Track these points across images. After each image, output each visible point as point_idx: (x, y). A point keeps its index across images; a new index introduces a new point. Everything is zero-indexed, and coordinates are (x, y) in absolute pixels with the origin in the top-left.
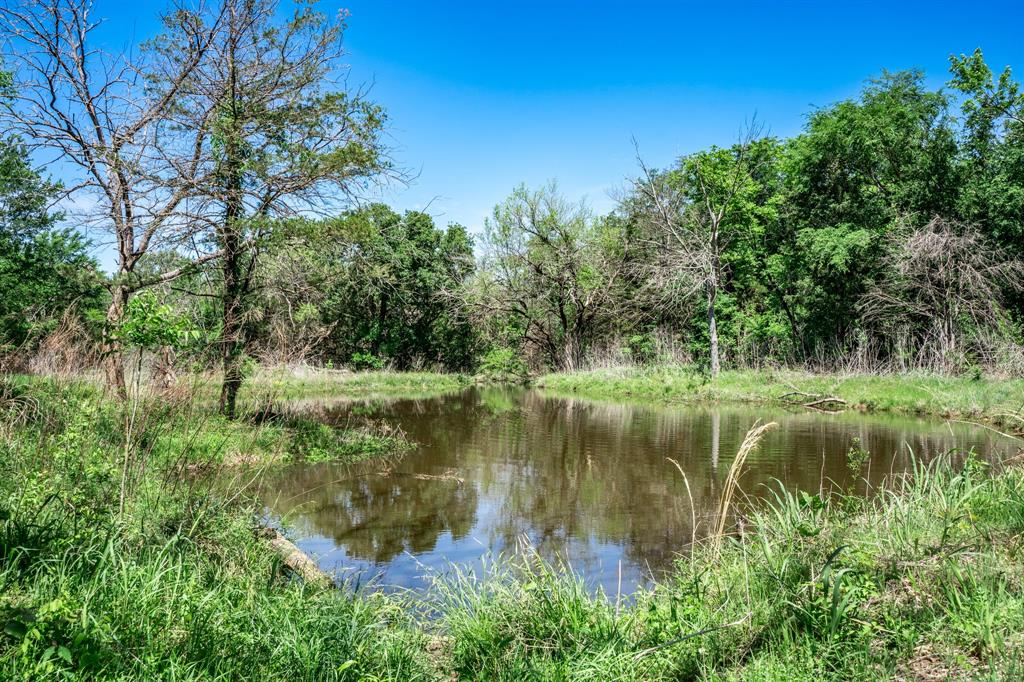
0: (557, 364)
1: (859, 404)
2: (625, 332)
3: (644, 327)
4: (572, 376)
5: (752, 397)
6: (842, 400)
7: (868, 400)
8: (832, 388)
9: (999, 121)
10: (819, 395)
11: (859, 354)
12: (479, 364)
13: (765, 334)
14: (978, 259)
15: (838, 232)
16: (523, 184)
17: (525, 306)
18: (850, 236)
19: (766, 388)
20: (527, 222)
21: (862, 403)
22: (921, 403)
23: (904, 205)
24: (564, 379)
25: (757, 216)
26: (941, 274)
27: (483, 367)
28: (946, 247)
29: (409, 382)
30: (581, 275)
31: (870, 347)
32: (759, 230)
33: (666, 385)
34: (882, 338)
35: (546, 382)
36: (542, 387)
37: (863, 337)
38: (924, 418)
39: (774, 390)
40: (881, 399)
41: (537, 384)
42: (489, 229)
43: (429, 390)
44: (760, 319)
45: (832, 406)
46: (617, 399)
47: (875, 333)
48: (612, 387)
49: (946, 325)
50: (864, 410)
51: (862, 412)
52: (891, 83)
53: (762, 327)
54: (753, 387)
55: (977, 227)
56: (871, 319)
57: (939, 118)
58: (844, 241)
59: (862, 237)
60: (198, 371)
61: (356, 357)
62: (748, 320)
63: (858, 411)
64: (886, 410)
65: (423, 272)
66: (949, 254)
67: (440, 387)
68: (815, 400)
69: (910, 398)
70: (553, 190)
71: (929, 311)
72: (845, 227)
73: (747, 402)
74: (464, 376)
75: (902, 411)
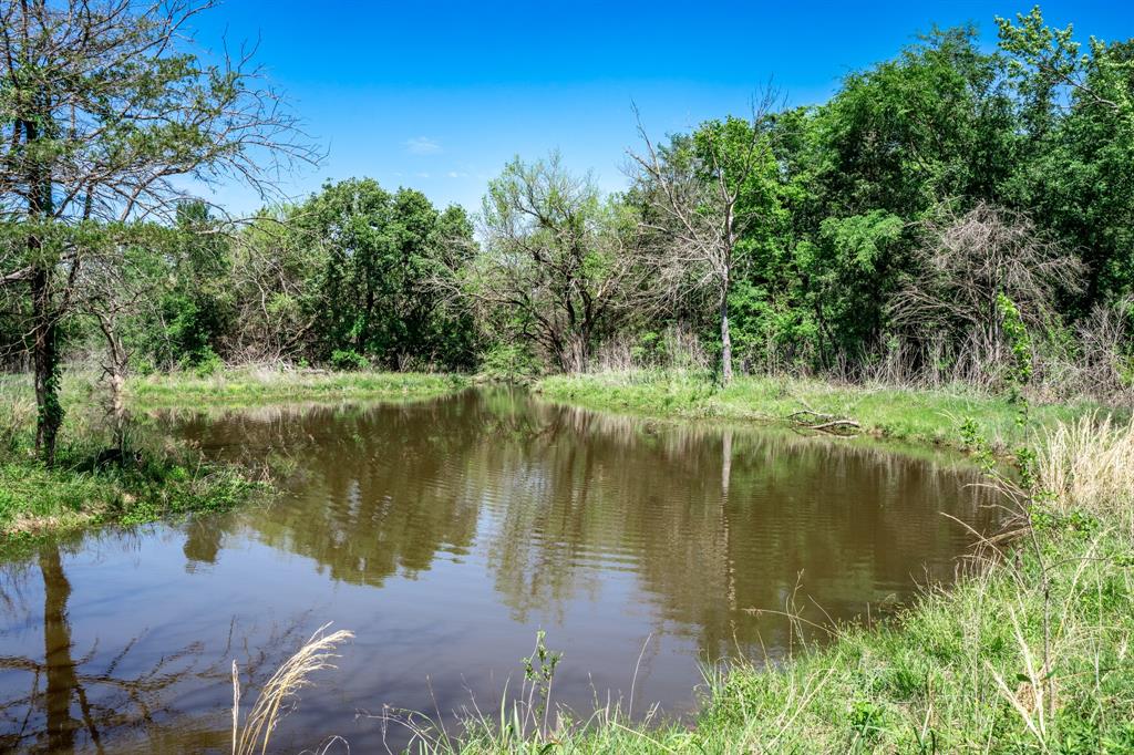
0: (560, 365)
1: (873, 429)
2: (639, 328)
3: (660, 322)
4: (575, 381)
5: (757, 415)
6: (856, 423)
7: (884, 425)
8: (847, 407)
9: (1060, 88)
10: (831, 416)
11: (889, 363)
12: (482, 361)
13: (795, 334)
14: (1028, 253)
15: (866, 221)
16: (518, 157)
17: (526, 297)
18: (880, 225)
19: (775, 404)
20: (524, 200)
21: (877, 427)
22: (940, 432)
23: (945, 187)
24: (564, 384)
25: (779, 198)
26: (987, 270)
27: (484, 366)
28: (992, 239)
29: (389, 386)
30: (587, 262)
31: (903, 354)
32: (782, 213)
33: (670, 395)
34: (917, 344)
35: (544, 386)
36: (539, 392)
37: (894, 343)
38: (943, 450)
39: (786, 407)
40: (899, 424)
41: (535, 389)
42: (487, 210)
43: (410, 395)
44: (790, 316)
45: (844, 429)
46: (615, 411)
47: (909, 338)
48: (609, 396)
49: (991, 330)
50: (879, 436)
51: (877, 438)
52: (941, 40)
53: (790, 326)
54: (762, 402)
55: (1028, 216)
56: (905, 322)
57: (995, 84)
58: (872, 232)
59: (892, 226)
60: (147, 372)
61: (338, 355)
62: (776, 318)
63: (873, 436)
64: (902, 438)
65: (415, 258)
66: (995, 248)
67: (424, 390)
68: (827, 421)
69: (928, 425)
70: (555, 165)
71: (972, 313)
72: (874, 214)
73: (752, 420)
74: (460, 376)
75: (920, 440)
